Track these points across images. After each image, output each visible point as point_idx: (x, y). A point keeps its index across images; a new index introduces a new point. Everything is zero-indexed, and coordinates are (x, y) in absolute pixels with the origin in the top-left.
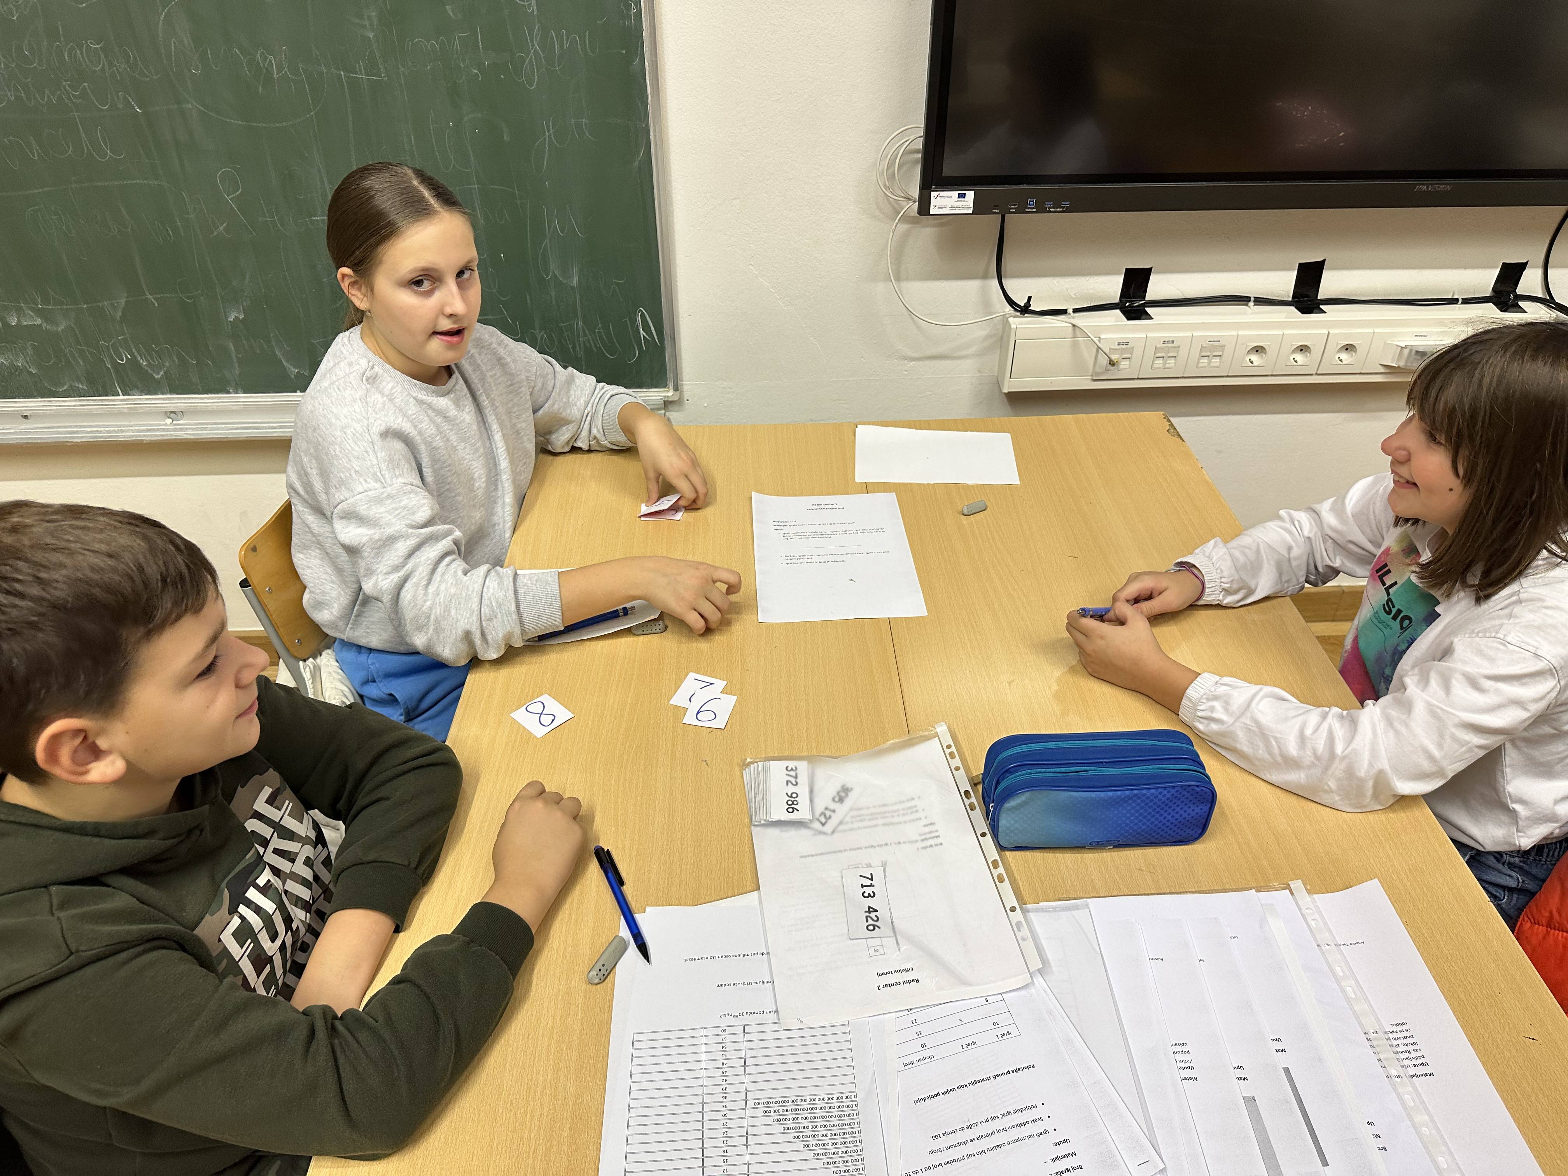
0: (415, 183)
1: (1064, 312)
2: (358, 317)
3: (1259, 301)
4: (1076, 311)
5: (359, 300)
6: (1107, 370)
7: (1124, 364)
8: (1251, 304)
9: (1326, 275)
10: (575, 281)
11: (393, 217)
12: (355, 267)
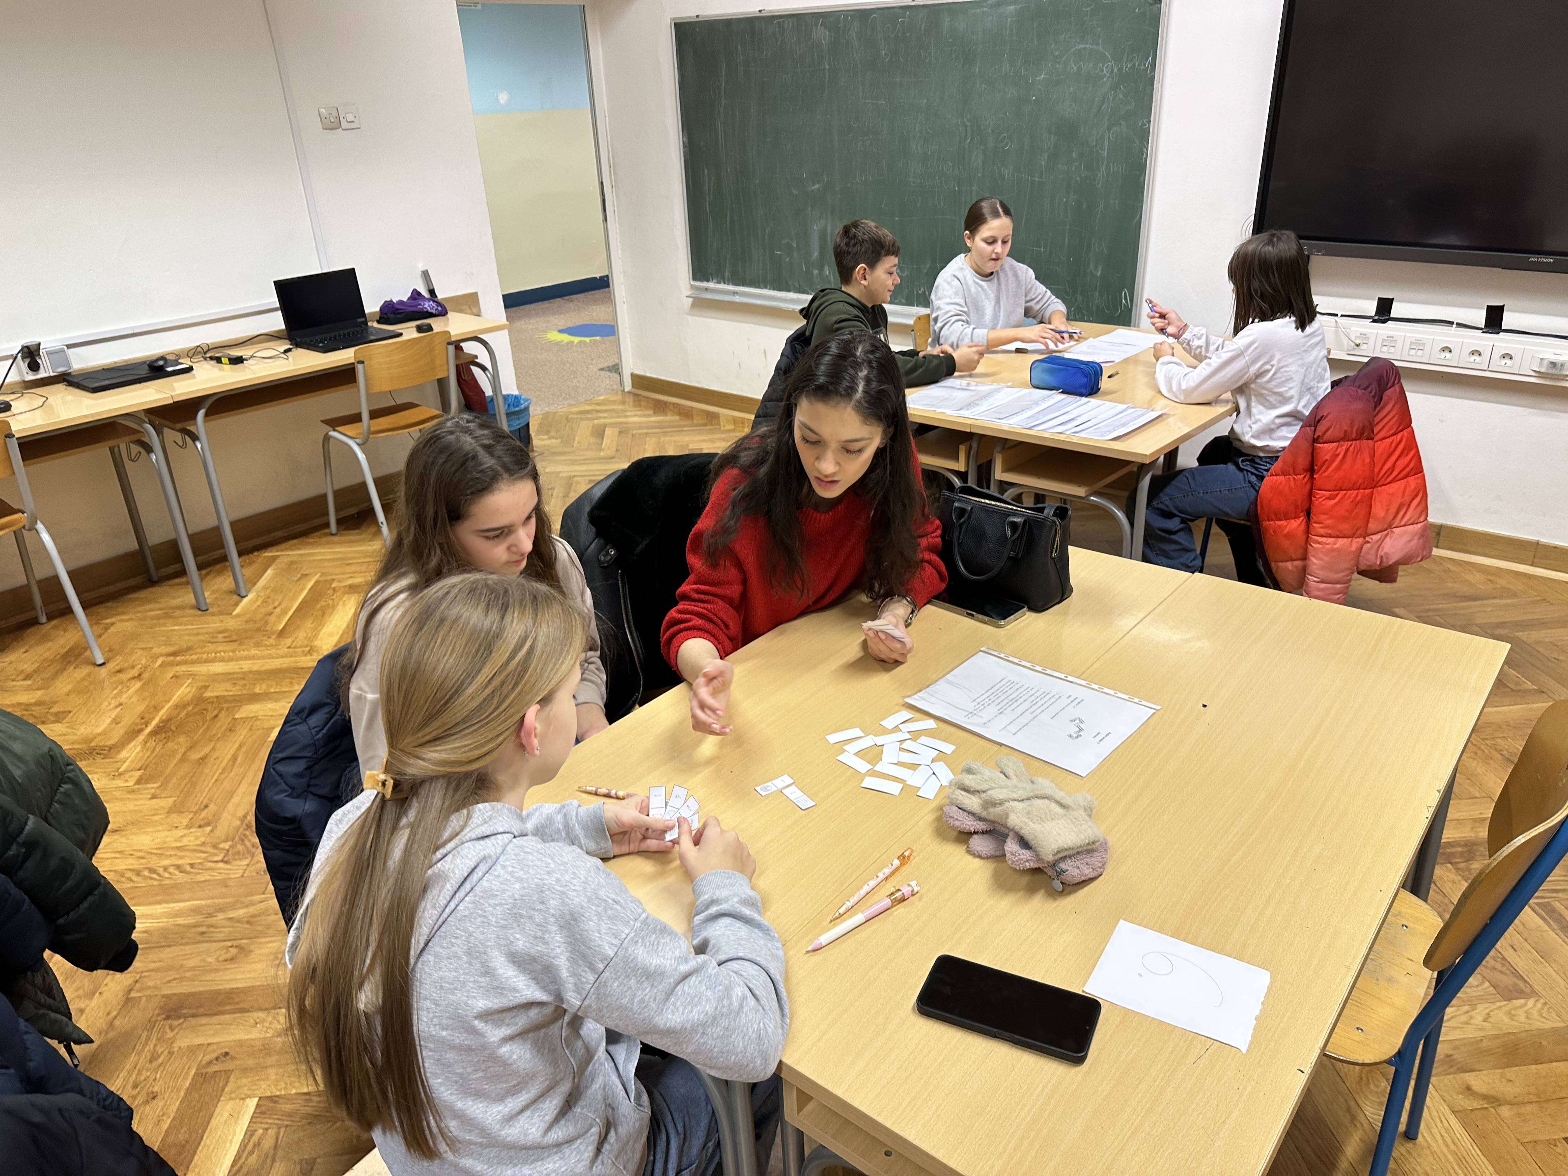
0: (998, 206)
1: (1336, 315)
2: (968, 250)
3: (1459, 325)
4: (1342, 316)
5: (969, 243)
6: (1354, 349)
7: (1364, 347)
8: (1454, 326)
9: (1506, 315)
10: (1099, 273)
11: (987, 216)
12: (971, 232)
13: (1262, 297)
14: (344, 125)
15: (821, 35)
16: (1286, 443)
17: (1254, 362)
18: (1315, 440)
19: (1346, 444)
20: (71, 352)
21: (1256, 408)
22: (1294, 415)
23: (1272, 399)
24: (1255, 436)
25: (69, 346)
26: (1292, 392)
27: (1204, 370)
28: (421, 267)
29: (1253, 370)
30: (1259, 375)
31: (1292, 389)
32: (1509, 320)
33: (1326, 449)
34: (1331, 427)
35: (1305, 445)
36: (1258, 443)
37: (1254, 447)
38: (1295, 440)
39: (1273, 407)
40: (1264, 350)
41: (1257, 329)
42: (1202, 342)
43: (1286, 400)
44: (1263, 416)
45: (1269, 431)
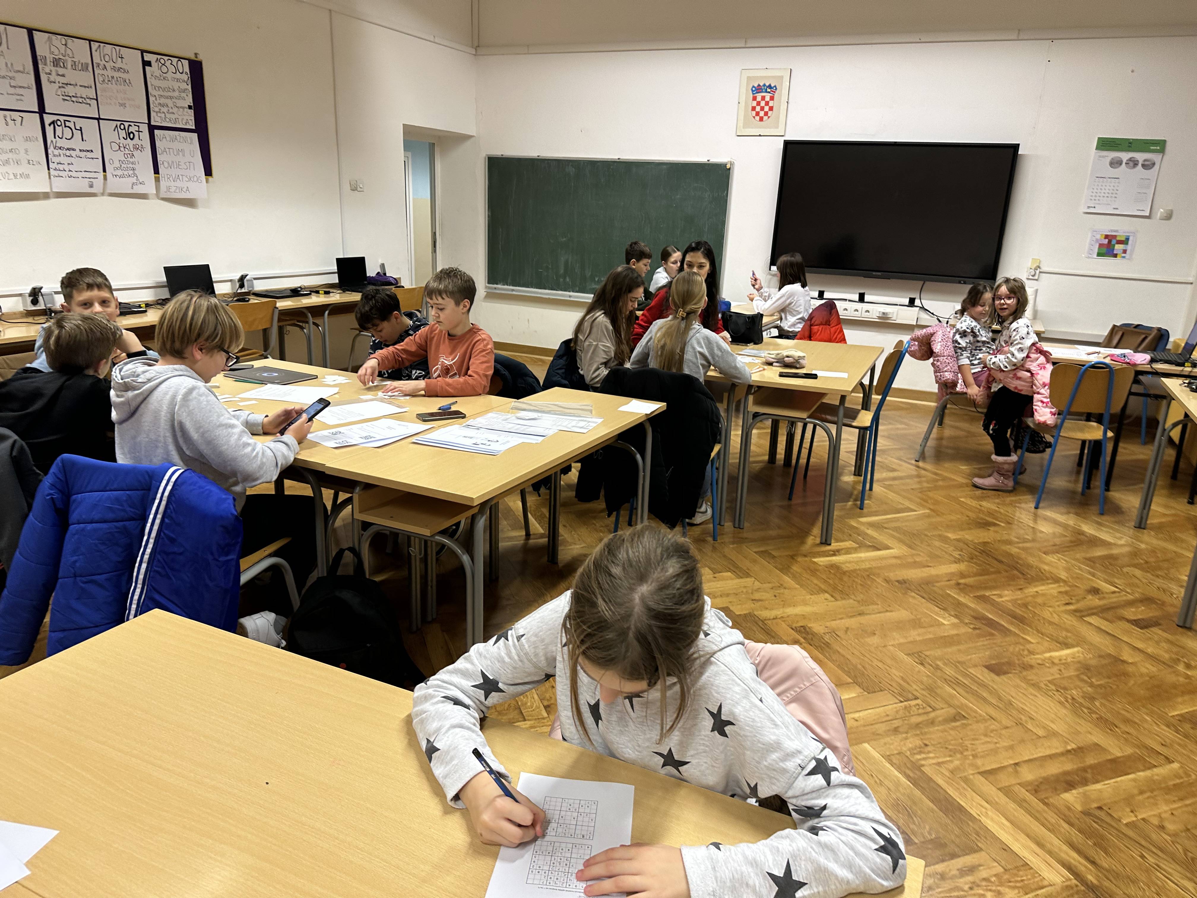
0: (674, 248)
9: (865, 297)
13: (791, 275)
14: (359, 189)
15: (571, 170)
16: (800, 330)
17: (788, 299)
18: (811, 325)
19: (821, 326)
20: (255, 281)
21: (789, 317)
22: (802, 319)
23: (795, 313)
24: (789, 327)
25: (255, 279)
26: (802, 310)
27: (770, 302)
28: (380, 261)
29: (788, 302)
30: (790, 304)
31: (801, 309)
32: (867, 298)
33: (815, 328)
34: (815, 320)
35: (808, 327)
36: (790, 330)
37: (789, 331)
38: (802, 328)
39: (795, 316)
40: (791, 295)
41: (788, 288)
42: (767, 294)
43: (799, 313)
44: (791, 319)
45: (794, 325)
